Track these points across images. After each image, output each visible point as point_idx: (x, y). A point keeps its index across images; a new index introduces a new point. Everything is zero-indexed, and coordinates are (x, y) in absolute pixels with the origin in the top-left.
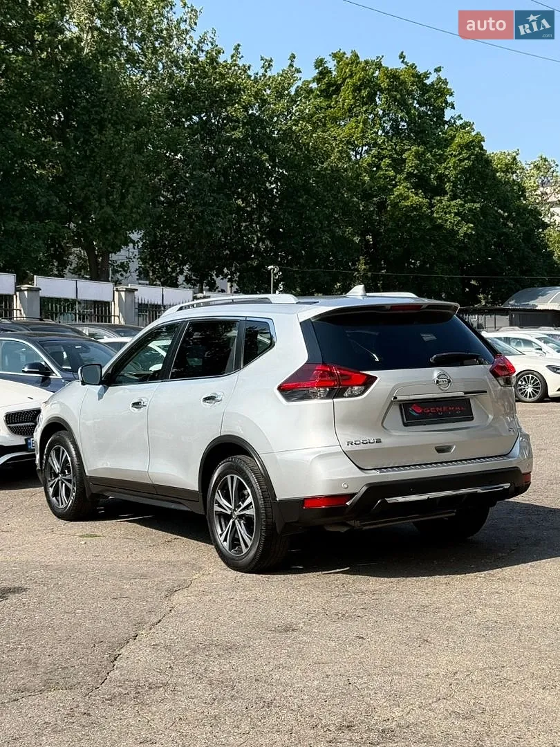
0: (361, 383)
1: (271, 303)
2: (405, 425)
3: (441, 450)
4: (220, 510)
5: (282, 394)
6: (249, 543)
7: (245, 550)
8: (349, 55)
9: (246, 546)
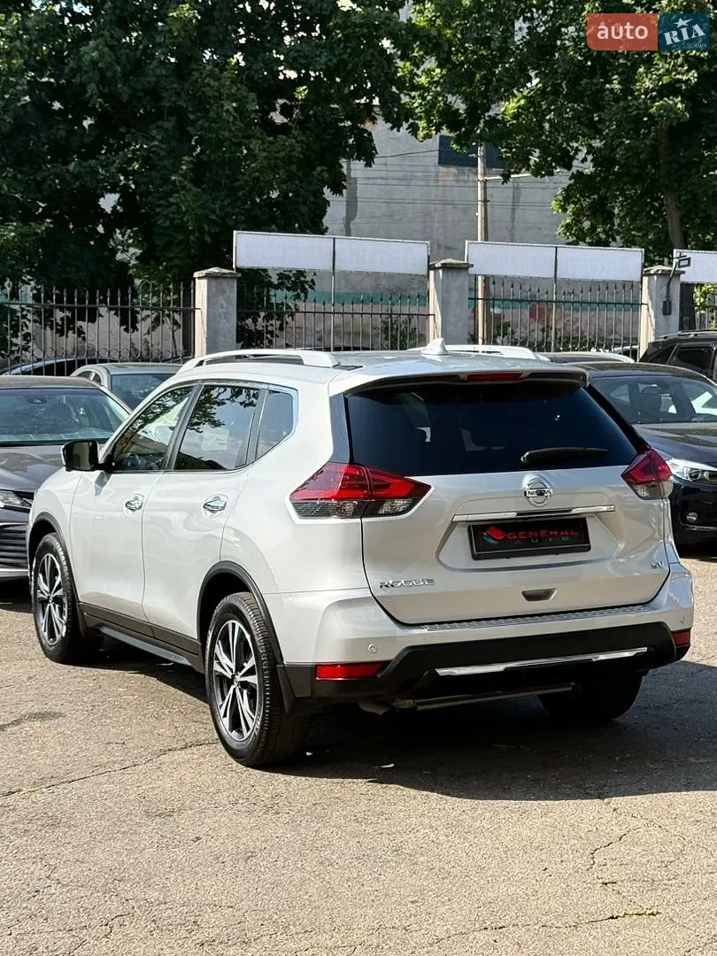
0: (406, 494)
1: (303, 364)
2: (475, 557)
4: (220, 670)
5: (295, 507)
7: (246, 734)
9: (248, 729)
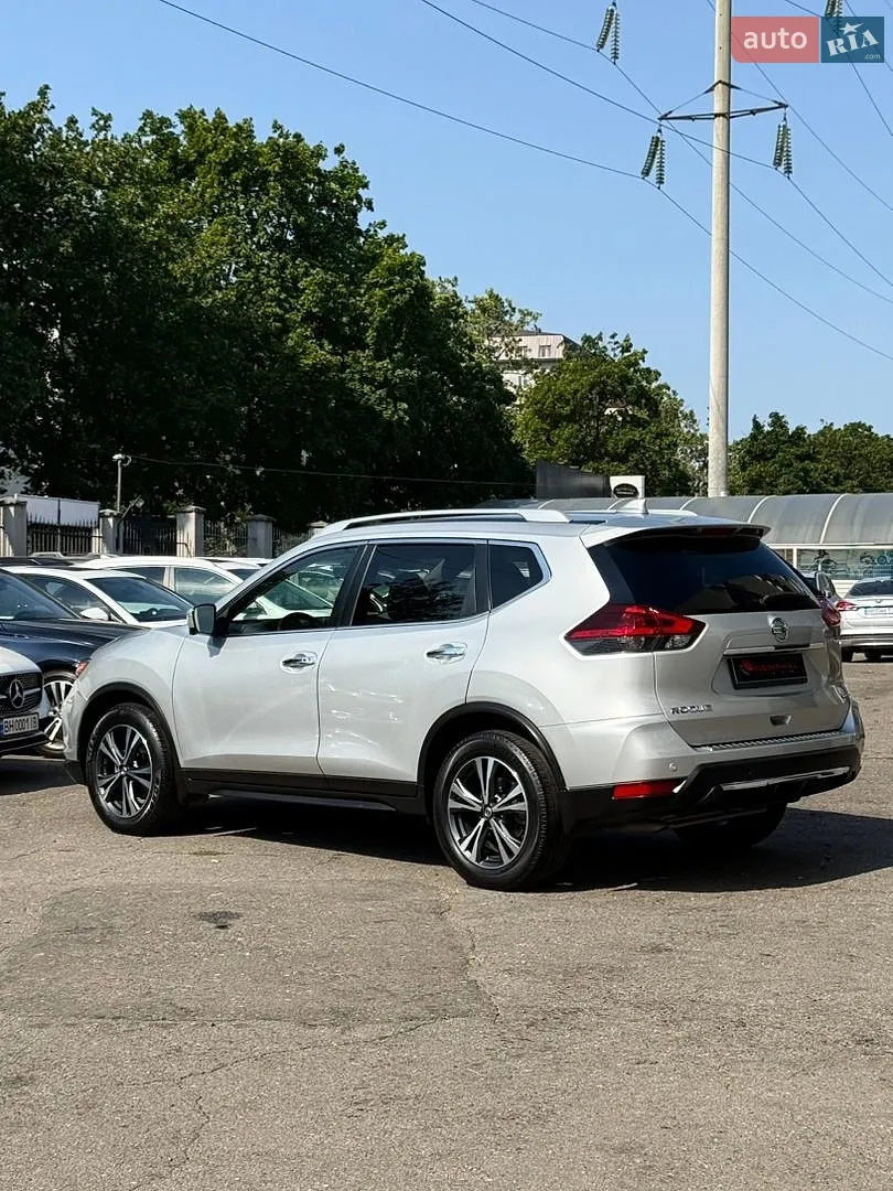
0: (686, 630)
1: (524, 521)
2: (736, 687)
3: (776, 721)
4: (461, 806)
5: (574, 646)
6: (516, 849)
7: (506, 860)
8: (210, 117)
9: (510, 853)
